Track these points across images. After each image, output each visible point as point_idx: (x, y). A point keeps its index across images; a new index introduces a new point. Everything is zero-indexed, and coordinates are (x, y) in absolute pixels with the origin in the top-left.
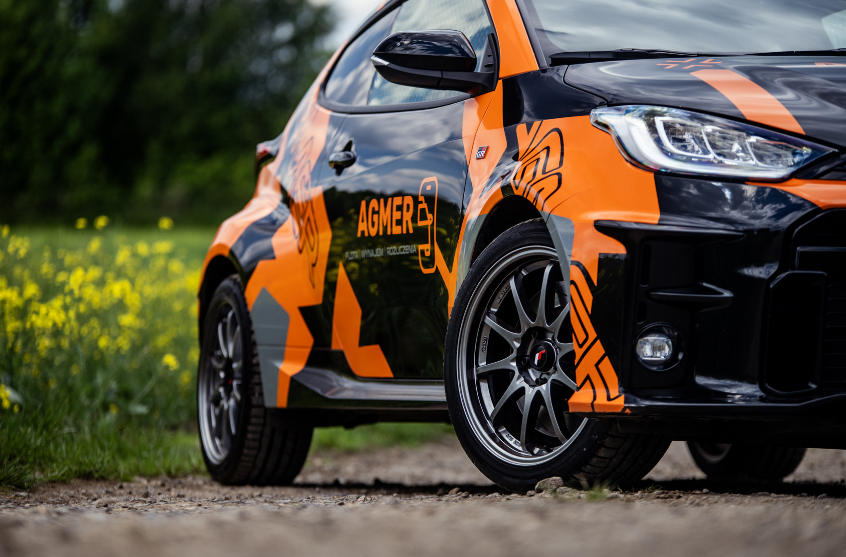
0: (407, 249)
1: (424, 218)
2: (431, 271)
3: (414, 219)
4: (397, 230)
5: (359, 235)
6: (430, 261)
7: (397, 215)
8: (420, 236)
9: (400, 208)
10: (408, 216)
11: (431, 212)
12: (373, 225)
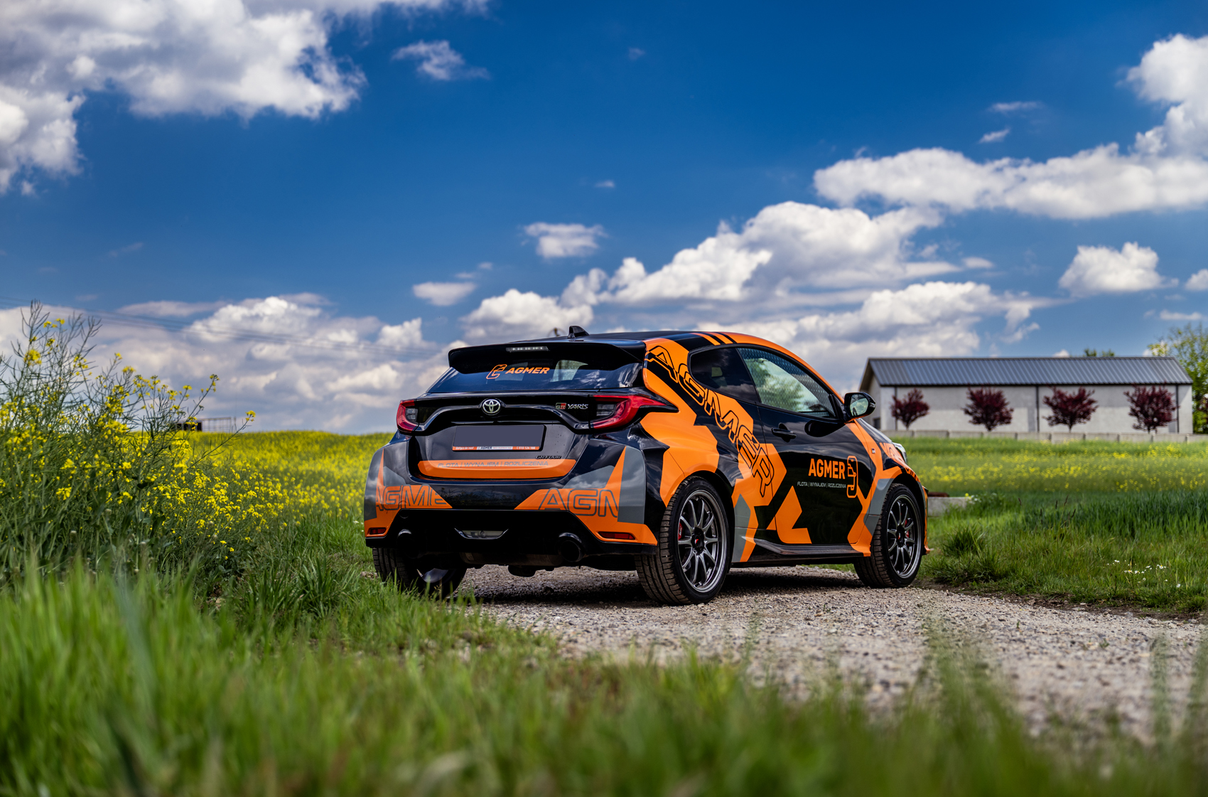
0: (841, 486)
1: (851, 473)
2: (854, 497)
3: (846, 473)
4: (835, 476)
5: (810, 475)
6: (853, 493)
7: (836, 470)
8: (849, 481)
9: (837, 466)
10: (842, 471)
11: (855, 471)
12: (820, 471)
